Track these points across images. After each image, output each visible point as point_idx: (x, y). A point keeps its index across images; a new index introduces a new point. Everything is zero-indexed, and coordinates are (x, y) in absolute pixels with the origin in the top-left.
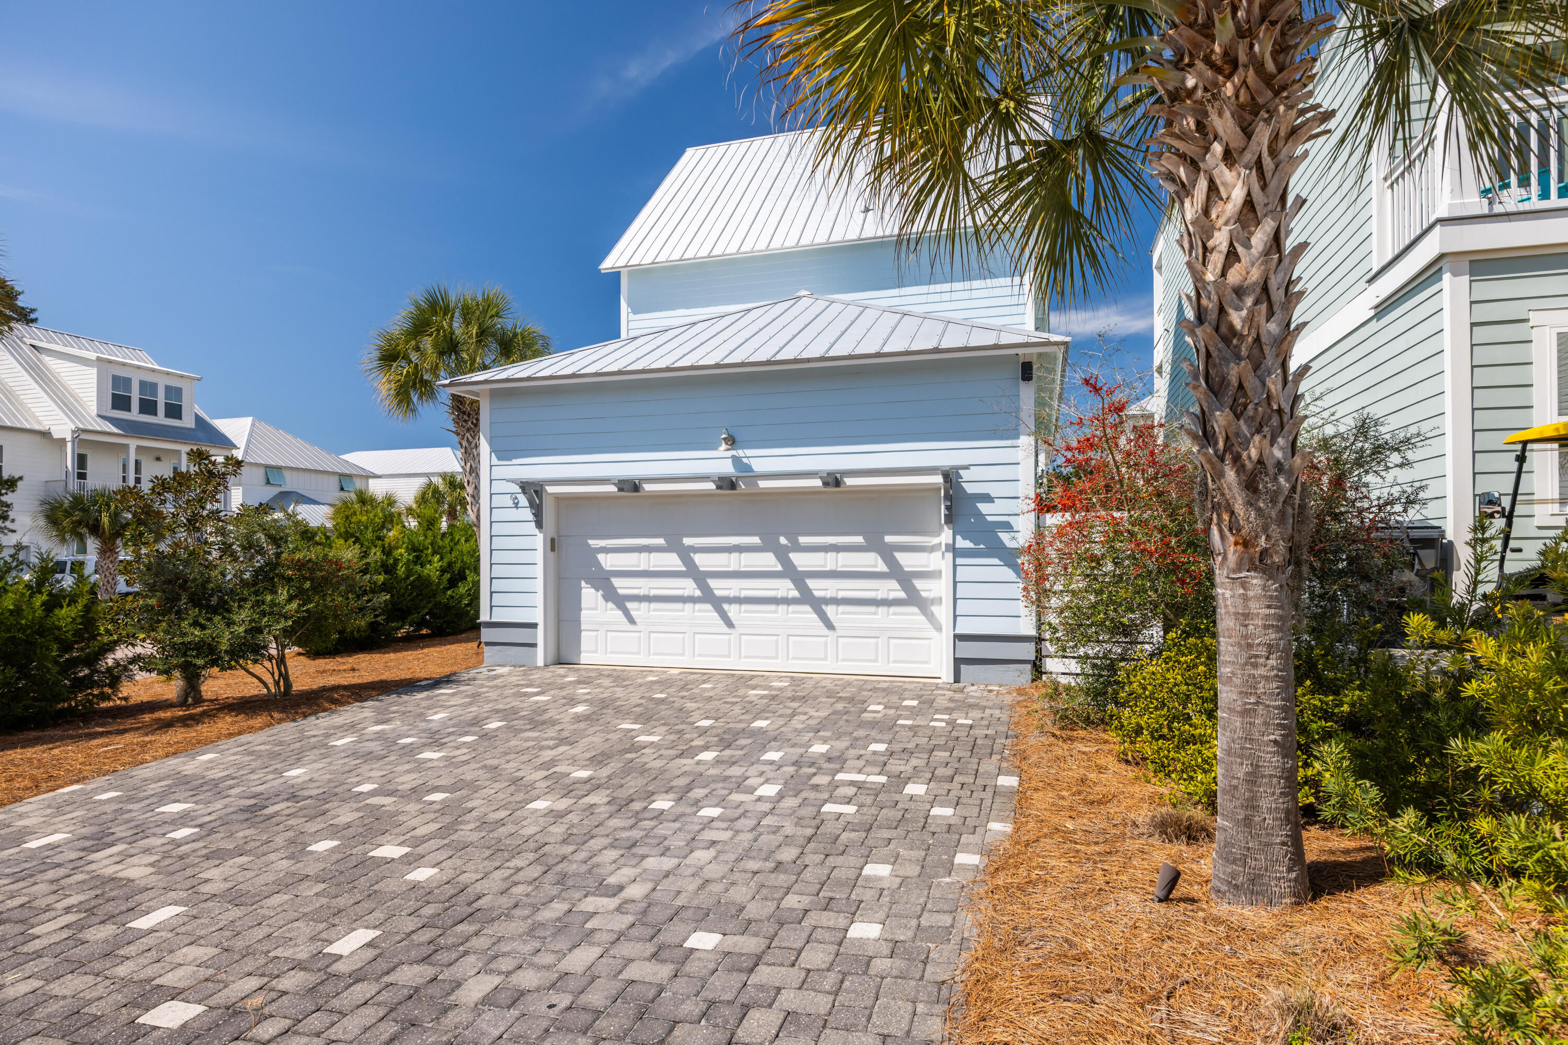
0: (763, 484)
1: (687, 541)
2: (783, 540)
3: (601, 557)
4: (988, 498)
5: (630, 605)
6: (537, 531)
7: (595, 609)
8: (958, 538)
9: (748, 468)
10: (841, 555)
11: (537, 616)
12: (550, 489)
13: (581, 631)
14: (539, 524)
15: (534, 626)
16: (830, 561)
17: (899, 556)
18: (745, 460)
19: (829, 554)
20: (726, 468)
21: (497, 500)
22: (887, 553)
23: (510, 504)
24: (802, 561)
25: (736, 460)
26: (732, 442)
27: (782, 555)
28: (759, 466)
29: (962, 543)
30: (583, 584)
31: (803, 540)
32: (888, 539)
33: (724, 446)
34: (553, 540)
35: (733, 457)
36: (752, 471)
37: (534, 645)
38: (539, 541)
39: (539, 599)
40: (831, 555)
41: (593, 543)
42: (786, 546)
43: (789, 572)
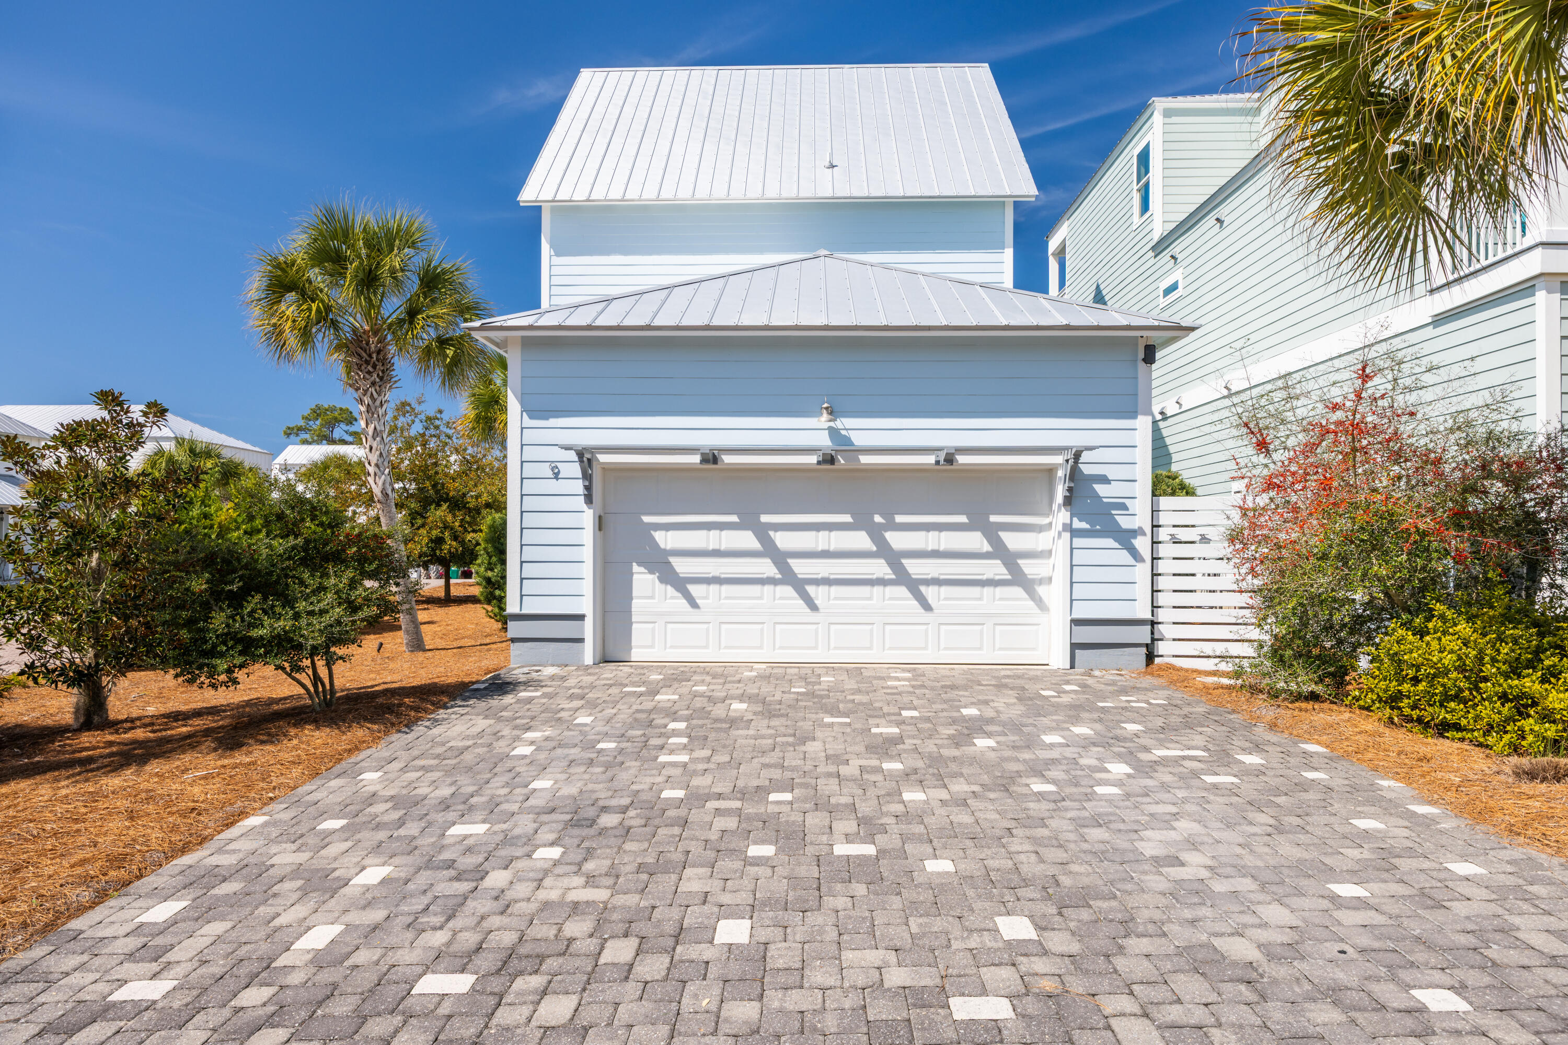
0: (865, 459)
1: (765, 518)
2: (878, 519)
3: (659, 536)
4: (1104, 480)
5: (692, 588)
6: (584, 507)
7: (652, 597)
8: (1075, 519)
9: (848, 441)
10: (944, 534)
11: (586, 606)
12: (603, 458)
13: (631, 624)
14: (589, 499)
15: (581, 617)
16: (930, 541)
17: (1004, 535)
18: (843, 432)
19: (931, 533)
20: (824, 441)
21: (529, 470)
22: (991, 532)
23: (550, 474)
24: (897, 540)
25: (834, 433)
26: (832, 412)
27: (876, 534)
28: (859, 439)
29: (1078, 524)
30: (636, 568)
31: (899, 519)
32: (993, 518)
33: (825, 416)
34: (600, 517)
35: (830, 429)
36: (852, 444)
37: (581, 640)
38: (588, 518)
39: (587, 587)
40: (933, 535)
41: (647, 519)
42: (879, 524)
43: (884, 551)
